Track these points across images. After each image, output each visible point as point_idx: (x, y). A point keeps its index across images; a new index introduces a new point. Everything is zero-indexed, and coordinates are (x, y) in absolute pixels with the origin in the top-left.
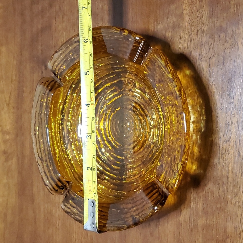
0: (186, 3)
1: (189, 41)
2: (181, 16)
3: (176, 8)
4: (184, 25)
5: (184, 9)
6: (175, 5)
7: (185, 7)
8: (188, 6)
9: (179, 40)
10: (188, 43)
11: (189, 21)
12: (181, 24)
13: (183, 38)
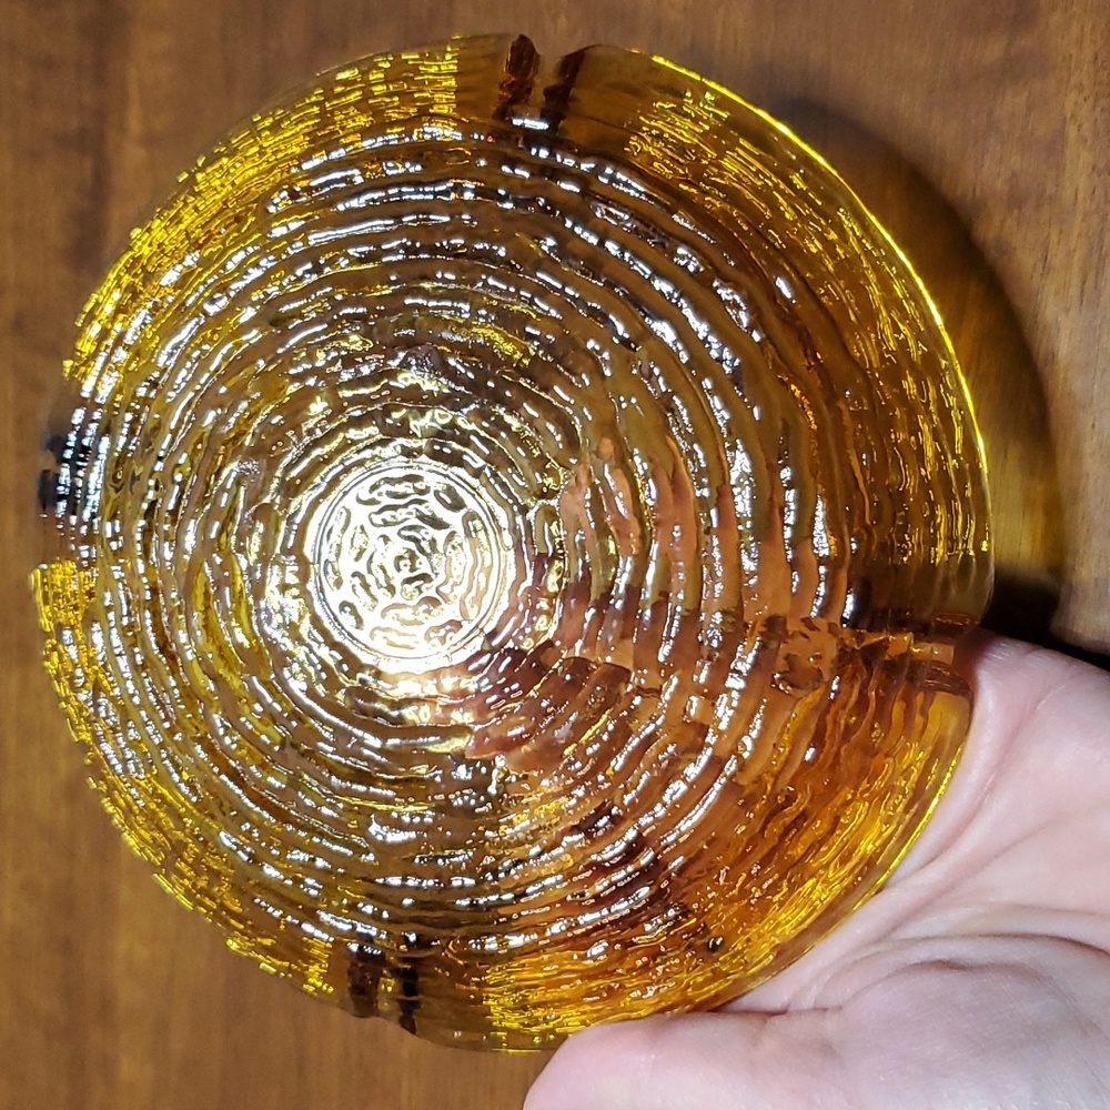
0: (1080, 88)
1: (1091, 277)
2: (1055, 146)
3: (1029, 108)
4: (1068, 194)
5: (1069, 116)
6: (1026, 94)
7: (1076, 103)
8: (1091, 100)
9: (1040, 265)
10: (1084, 283)
11: (1095, 174)
12: (1050, 189)
13: (1057, 259)
